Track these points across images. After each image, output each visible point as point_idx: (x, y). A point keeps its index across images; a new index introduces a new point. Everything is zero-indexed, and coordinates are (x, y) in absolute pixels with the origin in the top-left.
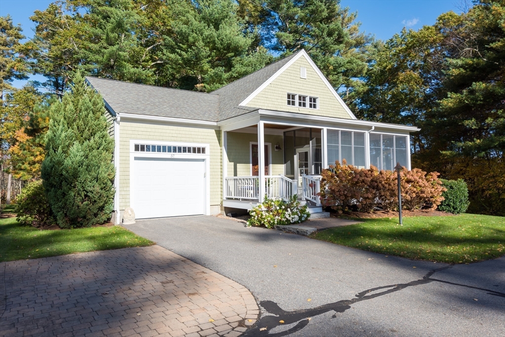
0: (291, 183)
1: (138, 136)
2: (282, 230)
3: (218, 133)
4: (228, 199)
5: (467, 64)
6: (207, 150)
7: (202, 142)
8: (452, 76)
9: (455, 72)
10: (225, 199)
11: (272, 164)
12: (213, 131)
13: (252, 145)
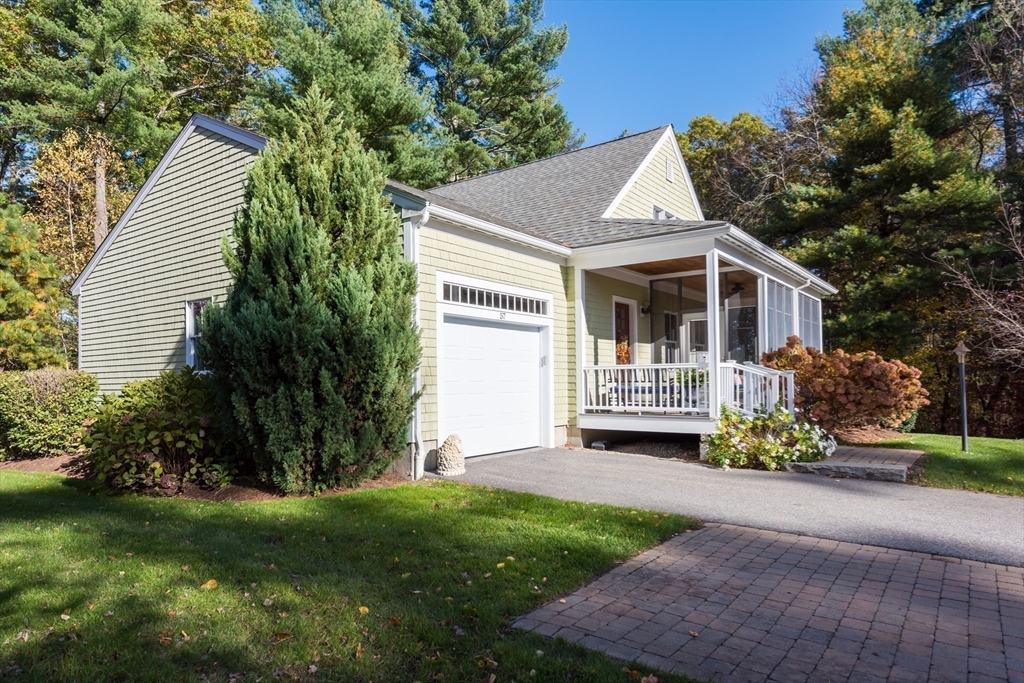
0: (786, 379)
1: (451, 265)
2: (813, 473)
3: (567, 272)
4: (589, 412)
5: (822, 196)
6: (550, 308)
7: (543, 290)
8: (797, 212)
9: (803, 206)
10: (583, 412)
11: (639, 342)
12: (556, 267)
13: (617, 304)
